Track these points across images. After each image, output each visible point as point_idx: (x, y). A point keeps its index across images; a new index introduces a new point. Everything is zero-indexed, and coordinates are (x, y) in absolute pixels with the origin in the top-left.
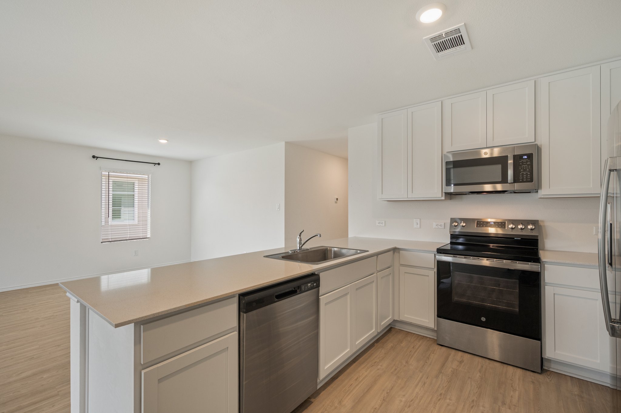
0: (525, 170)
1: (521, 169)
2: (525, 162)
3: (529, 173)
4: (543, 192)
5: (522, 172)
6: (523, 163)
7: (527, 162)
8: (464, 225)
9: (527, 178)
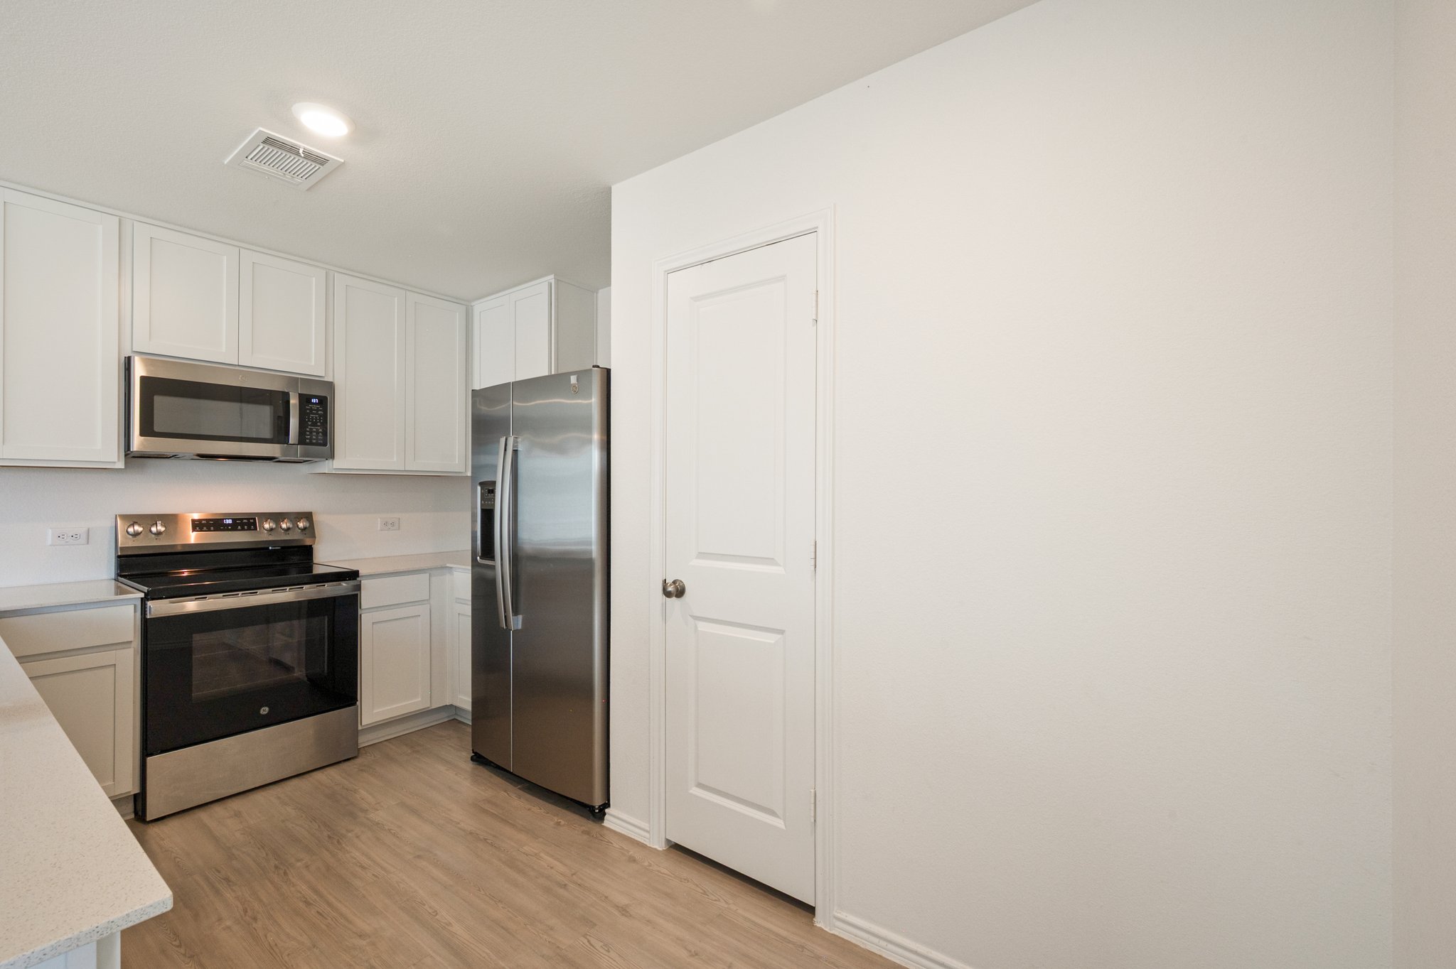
0: (314, 424)
1: (309, 421)
2: (314, 410)
3: (320, 430)
4: (340, 463)
5: (310, 425)
6: (311, 410)
7: (318, 410)
8: (163, 529)
9: (317, 439)
